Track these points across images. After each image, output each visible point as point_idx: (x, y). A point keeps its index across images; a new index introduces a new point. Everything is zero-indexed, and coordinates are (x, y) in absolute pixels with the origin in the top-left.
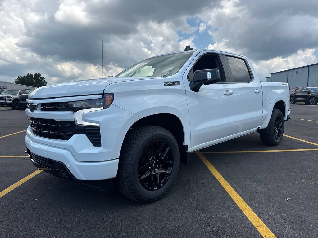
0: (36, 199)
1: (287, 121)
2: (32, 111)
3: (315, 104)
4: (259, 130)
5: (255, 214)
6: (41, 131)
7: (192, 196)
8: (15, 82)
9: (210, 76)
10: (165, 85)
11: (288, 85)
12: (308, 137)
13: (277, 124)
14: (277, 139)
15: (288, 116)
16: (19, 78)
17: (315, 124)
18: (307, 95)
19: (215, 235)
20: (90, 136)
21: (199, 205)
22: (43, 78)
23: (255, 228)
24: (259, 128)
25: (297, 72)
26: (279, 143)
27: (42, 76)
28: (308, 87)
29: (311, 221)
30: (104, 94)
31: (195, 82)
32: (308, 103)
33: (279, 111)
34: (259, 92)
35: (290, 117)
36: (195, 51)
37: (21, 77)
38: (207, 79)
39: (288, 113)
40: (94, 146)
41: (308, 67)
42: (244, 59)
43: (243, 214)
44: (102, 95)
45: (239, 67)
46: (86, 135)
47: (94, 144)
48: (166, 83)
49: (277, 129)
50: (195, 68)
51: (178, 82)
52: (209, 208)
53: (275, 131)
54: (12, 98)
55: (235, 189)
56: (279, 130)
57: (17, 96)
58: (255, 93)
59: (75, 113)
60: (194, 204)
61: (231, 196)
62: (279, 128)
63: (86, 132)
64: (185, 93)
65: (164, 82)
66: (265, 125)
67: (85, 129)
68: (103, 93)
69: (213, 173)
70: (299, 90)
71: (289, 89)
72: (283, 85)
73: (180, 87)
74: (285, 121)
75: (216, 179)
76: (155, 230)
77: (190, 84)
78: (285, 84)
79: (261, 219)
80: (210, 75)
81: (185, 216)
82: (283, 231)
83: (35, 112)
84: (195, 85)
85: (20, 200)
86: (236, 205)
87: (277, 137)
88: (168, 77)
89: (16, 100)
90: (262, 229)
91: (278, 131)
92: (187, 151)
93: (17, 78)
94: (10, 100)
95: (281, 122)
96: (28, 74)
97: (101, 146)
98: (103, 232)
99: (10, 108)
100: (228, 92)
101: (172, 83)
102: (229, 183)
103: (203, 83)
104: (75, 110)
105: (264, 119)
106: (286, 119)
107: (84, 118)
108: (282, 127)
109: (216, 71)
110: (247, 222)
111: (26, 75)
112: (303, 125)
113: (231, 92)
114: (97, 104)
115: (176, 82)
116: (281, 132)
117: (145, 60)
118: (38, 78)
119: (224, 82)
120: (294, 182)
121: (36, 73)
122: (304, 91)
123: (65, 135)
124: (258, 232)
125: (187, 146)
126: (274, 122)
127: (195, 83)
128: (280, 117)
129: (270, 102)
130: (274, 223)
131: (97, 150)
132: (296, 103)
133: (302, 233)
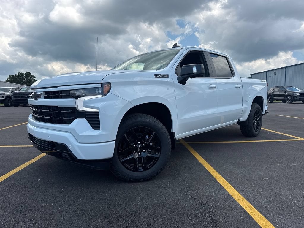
0: (39, 180)
1: (265, 114)
2: (36, 99)
3: (291, 103)
4: (239, 123)
5: (236, 190)
6: (44, 117)
7: (180, 177)
8: (6, 80)
9: (196, 71)
10: (155, 77)
11: (266, 82)
12: (283, 130)
13: (256, 118)
14: (256, 131)
15: (266, 110)
16: (10, 77)
17: (291, 119)
18: (284, 94)
19: (201, 206)
20: (90, 121)
21: (186, 184)
22: (33, 77)
23: (236, 200)
24: (239, 120)
25: (275, 73)
26: (258, 135)
27: (32, 75)
28: (285, 86)
29: (284, 195)
30: (103, 83)
31: (182, 75)
32: (284, 102)
33: (257, 106)
34: (239, 87)
35: (268, 112)
36: (182, 48)
37: (12, 75)
38: (193, 73)
39: (266, 107)
40: (94, 129)
41: (285, 69)
42: (226, 57)
43: (225, 190)
44: (101, 84)
45: (221, 66)
46: (86, 119)
47: (94, 127)
48: (156, 75)
49: (256, 122)
50: (182, 63)
51: (167, 75)
52: (195, 186)
53: (254, 124)
54: (4, 95)
55: (217, 172)
56: (258, 122)
57: (9, 93)
58: (236, 87)
59: (76, 100)
60: (181, 183)
61: (214, 177)
62: (258, 120)
63: (87, 117)
64: (173, 85)
65: (155, 75)
66: (244, 118)
67: (86, 114)
68: (101, 82)
69: (197, 159)
70: (277, 89)
71: (267, 86)
72: (261, 82)
73: (169, 80)
74: (263, 115)
75: (201, 164)
76: (149, 203)
77: (177, 78)
78: (264, 81)
79: (241, 194)
80: (196, 69)
81: (174, 192)
82: (260, 203)
83: (39, 100)
84: (182, 79)
85: (25, 181)
86: (219, 183)
87: (255, 129)
88: (158, 71)
89: (8, 97)
90: (242, 202)
91: (257, 124)
92: (175, 138)
93: (8, 77)
94: (3, 97)
95: (260, 115)
96: (19, 73)
97: (100, 129)
98: (102, 204)
99: (3, 105)
100: (212, 86)
101: (161, 76)
102: (212, 167)
103: (189, 76)
104: (77, 97)
105: (243, 112)
106: (264, 113)
107: (85, 104)
108: (260, 120)
109: (200, 65)
110: (228, 197)
111: (17, 74)
112: (280, 120)
113: (214, 86)
114: (97, 92)
115: (165, 75)
116: (259, 125)
117: (136, 56)
118: (29, 77)
119: (207, 77)
120: (271, 166)
121: (27, 72)
122: (281, 91)
123: (67, 120)
124: (239, 204)
125: (175, 132)
126: (254, 115)
127: (182, 77)
128: (258, 111)
129: (250, 96)
130: (252, 197)
131: (96, 132)
132: (274, 101)
133: (276, 204)
